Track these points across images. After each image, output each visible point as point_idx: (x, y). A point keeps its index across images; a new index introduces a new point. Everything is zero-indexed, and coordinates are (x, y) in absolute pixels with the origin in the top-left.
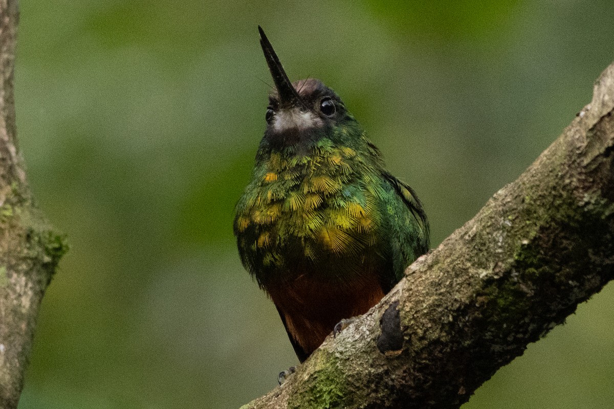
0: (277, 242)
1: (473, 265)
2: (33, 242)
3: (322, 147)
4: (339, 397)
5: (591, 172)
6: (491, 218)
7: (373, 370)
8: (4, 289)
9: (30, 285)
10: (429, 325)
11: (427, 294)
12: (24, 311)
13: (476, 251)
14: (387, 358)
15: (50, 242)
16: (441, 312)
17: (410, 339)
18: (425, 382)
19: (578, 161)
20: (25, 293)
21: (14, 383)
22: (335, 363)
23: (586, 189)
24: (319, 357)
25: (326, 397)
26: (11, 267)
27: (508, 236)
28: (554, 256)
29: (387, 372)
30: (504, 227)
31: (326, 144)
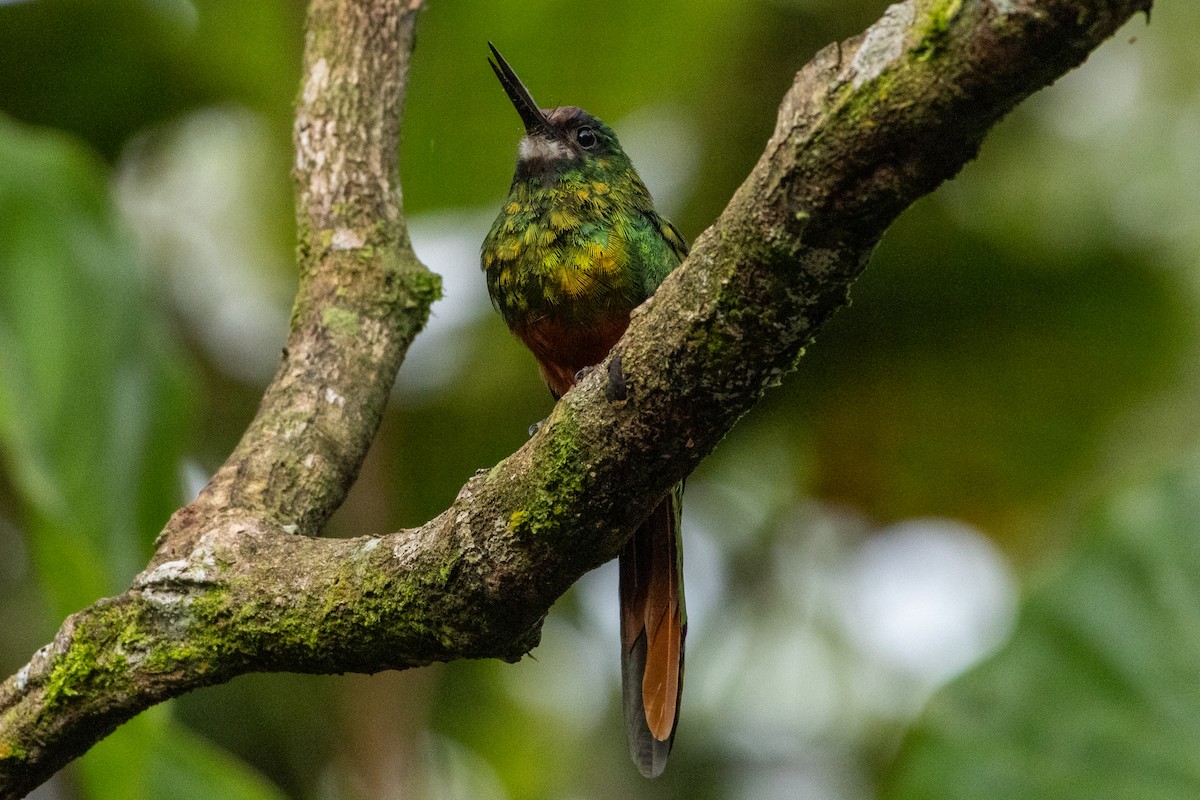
0: (517, 280)
1: (682, 307)
2: (394, 285)
3: (568, 180)
4: (574, 451)
5: (773, 205)
6: (698, 255)
7: (603, 422)
8: (353, 336)
9: (385, 332)
10: (649, 373)
11: (646, 339)
12: (374, 360)
13: (684, 292)
14: (615, 409)
15: (418, 285)
16: (658, 359)
17: (632, 388)
18: (653, 434)
19: (762, 193)
20: (378, 341)
21: (352, 440)
22: (571, 414)
23: (771, 224)
24: (560, 408)
25: (563, 451)
26: (364, 313)
27: (711, 275)
28: (754, 296)
29: (615, 424)
30: (707, 265)
31: (575, 179)
